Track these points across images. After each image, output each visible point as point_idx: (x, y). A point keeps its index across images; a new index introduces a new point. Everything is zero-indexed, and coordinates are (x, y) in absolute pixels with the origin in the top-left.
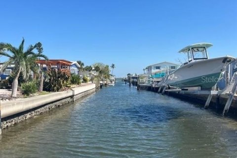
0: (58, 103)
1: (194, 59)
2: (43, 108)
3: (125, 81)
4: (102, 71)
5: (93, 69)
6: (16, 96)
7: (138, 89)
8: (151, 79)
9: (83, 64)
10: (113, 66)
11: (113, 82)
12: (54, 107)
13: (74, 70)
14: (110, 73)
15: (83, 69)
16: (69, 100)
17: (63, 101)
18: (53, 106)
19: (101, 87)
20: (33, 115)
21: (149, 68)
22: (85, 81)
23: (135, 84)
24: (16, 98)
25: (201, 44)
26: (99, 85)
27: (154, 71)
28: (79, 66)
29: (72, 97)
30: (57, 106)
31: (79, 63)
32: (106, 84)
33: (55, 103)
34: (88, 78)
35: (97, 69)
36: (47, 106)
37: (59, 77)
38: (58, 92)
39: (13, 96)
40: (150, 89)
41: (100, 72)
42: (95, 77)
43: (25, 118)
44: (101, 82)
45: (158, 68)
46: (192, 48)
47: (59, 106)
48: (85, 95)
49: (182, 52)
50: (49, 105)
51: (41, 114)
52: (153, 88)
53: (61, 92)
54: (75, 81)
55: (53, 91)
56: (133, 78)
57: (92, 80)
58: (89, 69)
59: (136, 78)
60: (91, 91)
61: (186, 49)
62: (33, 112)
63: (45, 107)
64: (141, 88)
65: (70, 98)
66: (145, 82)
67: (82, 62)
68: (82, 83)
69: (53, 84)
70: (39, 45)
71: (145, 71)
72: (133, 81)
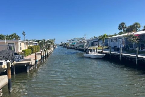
8: (71, 45)
10: (55, 40)
11: (56, 46)
21: (70, 41)
23: (66, 47)
40: (71, 48)
45: (73, 40)
66: (69, 46)
70: (24, 32)
71: (68, 41)
72: (65, 46)
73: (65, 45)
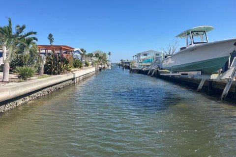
0: (58, 86)
1: (194, 43)
2: (40, 92)
3: (119, 65)
4: (101, 58)
5: (94, 55)
6: (8, 80)
7: (130, 72)
8: (141, 64)
9: (85, 51)
10: (110, 54)
11: (110, 66)
12: (53, 90)
13: (77, 56)
14: (107, 59)
15: (86, 55)
16: (71, 82)
17: (64, 84)
18: (53, 88)
19: (100, 70)
20: (27, 100)
21: (138, 55)
22: (87, 65)
23: (128, 68)
24: (8, 82)
25: (202, 27)
26: (99, 69)
27: (142, 57)
28: (82, 53)
29: (73, 79)
30: (57, 89)
31: (82, 50)
32: (104, 68)
33: (55, 86)
34: (90, 63)
35: (97, 55)
36: (46, 90)
37: (59, 61)
38: (59, 76)
39: (5, 80)
40: (140, 72)
41: (100, 58)
42: (96, 61)
43: (15, 105)
44: (100, 66)
45: (145, 55)
46: (192, 32)
47: (59, 88)
48: (86, 77)
49: (179, 37)
50: (49, 89)
51: (38, 98)
52: (143, 71)
53: (62, 75)
54: (78, 65)
55: (54, 74)
56: (126, 63)
57: (92, 64)
58: (91, 55)
59: (128, 63)
60: (92, 74)
61: (185, 33)
62: (27, 97)
63: (44, 90)
64: (132, 71)
65: (71, 80)
66: (136, 66)
67: (84, 50)
68: (84, 67)
69: (54, 67)
70: (50, 36)
71: (135, 57)
72: (126, 66)
73: (128, 65)
